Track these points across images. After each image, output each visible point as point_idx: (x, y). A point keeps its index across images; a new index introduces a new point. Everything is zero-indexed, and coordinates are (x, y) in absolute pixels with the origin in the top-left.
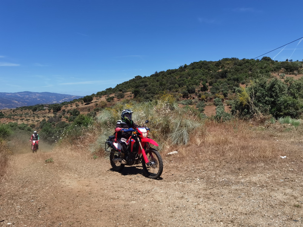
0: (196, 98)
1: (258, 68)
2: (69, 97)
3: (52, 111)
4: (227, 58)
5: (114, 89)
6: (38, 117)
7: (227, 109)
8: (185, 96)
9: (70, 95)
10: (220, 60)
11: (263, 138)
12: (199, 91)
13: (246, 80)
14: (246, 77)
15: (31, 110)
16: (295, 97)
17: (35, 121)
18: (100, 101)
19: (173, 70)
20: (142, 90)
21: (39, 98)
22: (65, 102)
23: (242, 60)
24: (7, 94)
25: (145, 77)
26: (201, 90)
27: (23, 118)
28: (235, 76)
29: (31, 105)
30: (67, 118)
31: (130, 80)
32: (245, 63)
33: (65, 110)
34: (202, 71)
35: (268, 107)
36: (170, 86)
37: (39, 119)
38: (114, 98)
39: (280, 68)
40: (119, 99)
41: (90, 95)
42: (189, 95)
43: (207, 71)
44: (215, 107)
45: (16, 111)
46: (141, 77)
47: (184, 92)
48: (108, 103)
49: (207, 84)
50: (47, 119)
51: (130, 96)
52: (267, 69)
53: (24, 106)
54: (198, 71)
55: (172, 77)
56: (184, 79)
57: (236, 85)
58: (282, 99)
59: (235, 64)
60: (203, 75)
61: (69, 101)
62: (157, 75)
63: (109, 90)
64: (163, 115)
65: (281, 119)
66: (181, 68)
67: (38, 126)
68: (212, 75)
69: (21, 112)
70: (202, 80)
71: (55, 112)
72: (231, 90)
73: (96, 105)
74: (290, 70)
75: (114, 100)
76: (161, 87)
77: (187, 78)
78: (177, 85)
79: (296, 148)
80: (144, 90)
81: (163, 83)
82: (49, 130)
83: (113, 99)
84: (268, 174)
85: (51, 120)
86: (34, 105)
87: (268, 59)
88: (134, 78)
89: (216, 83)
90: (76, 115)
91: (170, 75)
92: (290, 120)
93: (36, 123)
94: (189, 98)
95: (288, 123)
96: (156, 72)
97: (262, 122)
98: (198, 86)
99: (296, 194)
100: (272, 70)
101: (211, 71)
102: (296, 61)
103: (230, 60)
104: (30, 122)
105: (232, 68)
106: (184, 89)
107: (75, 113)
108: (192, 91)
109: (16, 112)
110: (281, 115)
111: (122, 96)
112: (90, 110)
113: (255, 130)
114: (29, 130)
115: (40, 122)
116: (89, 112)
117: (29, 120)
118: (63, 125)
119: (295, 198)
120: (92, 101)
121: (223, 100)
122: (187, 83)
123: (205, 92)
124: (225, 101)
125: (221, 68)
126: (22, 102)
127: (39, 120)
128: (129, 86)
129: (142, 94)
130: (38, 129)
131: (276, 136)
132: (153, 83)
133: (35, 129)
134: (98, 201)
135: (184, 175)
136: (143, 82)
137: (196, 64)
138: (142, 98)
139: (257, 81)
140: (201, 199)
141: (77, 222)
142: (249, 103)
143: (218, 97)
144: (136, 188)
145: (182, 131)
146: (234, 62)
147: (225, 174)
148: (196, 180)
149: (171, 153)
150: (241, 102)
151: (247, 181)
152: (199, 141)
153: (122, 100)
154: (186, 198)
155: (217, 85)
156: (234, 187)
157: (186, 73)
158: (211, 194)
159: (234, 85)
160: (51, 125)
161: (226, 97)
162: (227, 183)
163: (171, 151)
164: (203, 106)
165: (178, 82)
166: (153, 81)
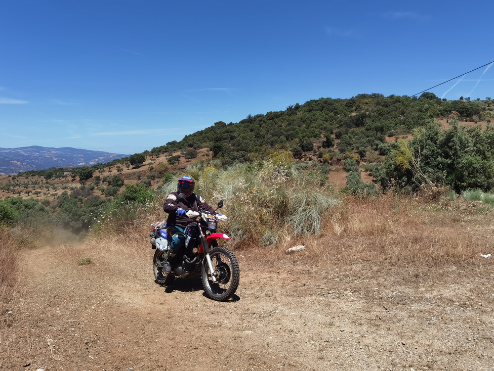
0: (315, 158)
2: (105, 156)
3: (78, 178)
4: (364, 94)
5: (180, 142)
6: (55, 189)
7: (365, 176)
8: (297, 155)
9: (108, 153)
10: (353, 97)
12: (319, 147)
13: (395, 130)
14: (396, 125)
15: (42, 177)
16: (485, 158)
17: (49, 195)
18: (157, 162)
19: (276, 112)
20: (227, 145)
21: (56, 157)
22: (98, 165)
23: (389, 97)
24: (3, 151)
25: (231, 124)
26: (322, 146)
27: (30, 189)
28: (378, 124)
29: (43, 169)
30: (103, 190)
31: (206, 129)
32: (395, 103)
33: (99, 177)
34: (324, 114)
35: (443, 174)
36: (272, 140)
37: (56, 192)
38: (180, 157)
39: (450, 111)
40: (188, 160)
41: (141, 153)
42: (303, 154)
43: (332, 114)
44: (345, 174)
45: (17, 179)
46: (225, 124)
47: (295, 148)
48: (170, 166)
49: (333, 136)
50: (69, 192)
51: (206, 155)
52: (430, 112)
53: (31, 170)
54: (318, 114)
55: (276, 123)
56: (294, 127)
57: (379, 138)
59: (378, 104)
60: (326, 121)
61: (106, 162)
62: (250, 120)
63: (173, 145)
64: (277, 185)
65: (466, 194)
66: (290, 109)
67: (55, 204)
68: (341, 121)
69: (27, 180)
70: (325, 129)
71: (83, 181)
72: (372, 146)
73: (151, 170)
74: (466, 115)
75: (180, 161)
76: (258, 140)
77: (299, 126)
78: (283, 138)
80: (230, 145)
81: (261, 133)
82: (73, 210)
83: (178, 160)
85: (76, 194)
86: (47, 168)
87: (431, 97)
88: (213, 125)
89: (347, 134)
90: (117, 185)
91: (272, 121)
92: (482, 195)
93: (51, 199)
94: (303, 159)
95: (479, 200)
96: (250, 116)
97: (435, 197)
98: (318, 139)
101: (339, 116)
102: (476, 99)
103: (371, 96)
104: (42, 197)
105: (373, 111)
106: (295, 144)
107: (117, 182)
108: (308, 148)
110: (463, 186)
111: (193, 155)
112: (141, 178)
114: (42, 210)
115: (58, 197)
116: (139, 181)
117: (40, 193)
118: (97, 203)
120: (144, 163)
121: (358, 162)
122: (300, 135)
123: (329, 149)
124: (360, 165)
125: (355, 110)
126: (28, 163)
127: (57, 194)
128: (205, 139)
129: (225, 151)
130: (55, 208)
132: (244, 133)
133: (50, 207)
134: (185, 330)
135: (323, 286)
136: (228, 132)
137: (314, 103)
138: (227, 159)
139: (424, 130)
140: (365, 328)
141: (159, 366)
142: (412, 166)
143: (351, 158)
144: (247, 308)
145: (310, 211)
146: (376, 101)
147: (395, 283)
148: (346, 295)
149: (294, 249)
150: (399, 165)
151: (435, 296)
152: (338, 229)
153: (193, 161)
154: (338, 325)
155: (350, 137)
156: (415, 307)
157: (298, 118)
158: (380, 319)
159: (376, 139)
160: (76, 201)
161: (364, 157)
162: (401, 300)
163: (294, 245)
164: (326, 172)
165: (285, 133)
166: (245, 130)
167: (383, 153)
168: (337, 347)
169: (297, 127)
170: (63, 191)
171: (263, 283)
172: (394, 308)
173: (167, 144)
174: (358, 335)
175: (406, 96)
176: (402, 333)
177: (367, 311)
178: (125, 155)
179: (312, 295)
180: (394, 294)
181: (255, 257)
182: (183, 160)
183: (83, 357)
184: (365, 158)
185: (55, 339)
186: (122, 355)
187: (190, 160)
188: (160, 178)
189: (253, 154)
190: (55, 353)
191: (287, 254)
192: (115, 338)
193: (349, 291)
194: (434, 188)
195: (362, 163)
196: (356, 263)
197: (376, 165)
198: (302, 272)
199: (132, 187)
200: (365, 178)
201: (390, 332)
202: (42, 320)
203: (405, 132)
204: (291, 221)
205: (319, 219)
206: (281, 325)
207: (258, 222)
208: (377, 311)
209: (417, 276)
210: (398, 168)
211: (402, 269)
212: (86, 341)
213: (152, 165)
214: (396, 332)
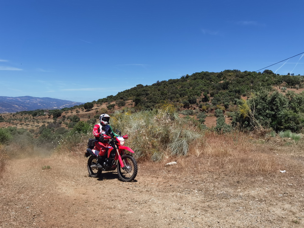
0: (197, 108)
1: (259, 81)
3: (52, 116)
4: (229, 70)
5: (115, 96)
6: (38, 122)
7: (228, 120)
8: (186, 106)
9: (71, 102)
10: (221, 72)
11: (263, 151)
12: (200, 102)
13: (247, 92)
14: (248, 89)
15: (31, 115)
16: (296, 111)
17: (34, 126)
18: (100, 108)
19: (174, 79)
20: (144, 98)
21: (40, 103)
22: (65, 108)
23: (244, 72)
24: (8, 98)
25: (147, 86)
26: (202, 101)
27: (22, 122)
28: (237, 88)
29: (31, 110)
30: (67, 124)
31: (132, 89)
32: (247, 75)
33: (65, 116)
34: (203, 81)
35: (269, 121)
36: (171, 96)
37: (38, 125)
38: (114, 105)
39: (282, 82)
40: (119, 107)
41: (91, 102)
42: (190, 106)
43: (209, 81)
44: (215, 119)
46: (143, 86)
47: (185, 102)
48: (108, 110)
49: (209, 95)
50: (46, 125)
51: (131, 104)
52: (269, 82)
53: (24, 110)
54: (200, 81)
55: (174, 86)
56: (185, 89)
57: (237, 97)
58: (282, 113)
59: (237, 76)
60: (205, 86)
61: (70, 107)
62: (158, 84)
63: (111, 98)
64: (163, 124)
65: (281, 133)
66: (183, 78)
67: (38, 132)
68: (214, 86)
69: (21, 117)
70: (204, 90)
71: (55, 118)
72: (233, 101)
73: (96, 112)
74: (291, 84)
76: (163, 96)
77: (188, 88)
78: (178, 95)
79: (295, 162)
80: (145, 99)
81: (165, 92)
82: (48, 136)
83: (113, 107)
84: (267, 188)
85: (50, 126)
86: (34, 109)
87: (270, 73)
88: (136, 86)
89: (217, 94)
90: (76, 121)
91: (171, 85)
92: (291, 134)
93: (35, 128)
94: (190, 109)
95: (289, 137)
96: (158, 82)
97: (262, 135)
98: (199, 97)
99: (294, 209)
100: (274, 84)
101: (213, 83)
102: (298, 75)
103: (232, 71)
104: (30, 127)
105: (234, 80)
106: (185, 99)
107: (75, 119)
108: (193, 102)
109: (16, 117)
110: (282, 128)
111: (123, 104)
112: (90, 117)
113: (255, 142)
115: (40, 127)
116: (89, 119)
117: (29, 125)
118: (63, 132)
119: (294, 214)
120: (93, 108)
121: (224, 111)
122: (189, 94)
123: (206, 103)
125: (223, 79)
126: (23, 106)
127: (39, 126)
128: (131, 94)
129: (143, 102)
130: (38, 134)
131: (276, 150)
132: (154, 92)
133: (34, 134)
135: (182, 186)
136: (144, 91)
137: (198, 75)
138: (143, 107)
142: (250, 115)
143: (220, 109)
145: (182, 141)
146: (235, 74)
147: (224, 186)
148: (194, 192)
151: (245, 194)
153: (123, 108)
155: (219, 96)
156: (232, 200)
157: (188, 83)
159: (235, 97)
160: (50, 131)
162: (225, 196)
164: (204, 117)
165: (179, 92)
166: (155, 90)
169: (187, 89)
170: (43, 124)
173: (107, 97)
175: (255, 72)
178: (82, 103)
179: (173, 191)
180: (222, 192)
181: (147, 168)
182: (116, 107)
184: (228, 109)
187: (121, 107)
189: (159, 104)
193: (196, 190)
194: (262, 129)
195: (226, 112)
196: (205, 173)
198: (172, 178)
200: (228, 121)
211: (231, 178)
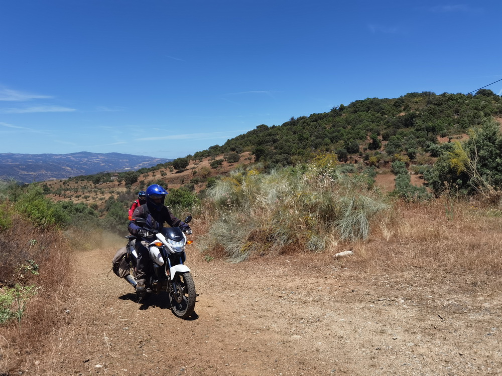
0: (361, 160)
1: (470, 108)
2: (149, 160)
3: (124, 183)
4: (414, 93)
5: (223, 146)
6: (103, 193)
7: (416, 179)
8: (342, 157)
9: (152, 158)
10: (401, 97)
12: (365, 149)
13: (448, 129)
14: (449, 124)
15: (91, 182)
17: (97, 199)
18: (200, 166)
19: (320, 114)
20: (270, 148)
21: (103, 162)
22: (143, 169)
23: (441, 95)
24: (54, 157)
25: (274, 127)
26: (369, 148)
27: (80, 193)
28: (430, 124)
29: (91, 174)
31: (249, 133)
32: (447, 101)
33: (143, 181)
34: (370, 115)
36: (316, 142)
38: (222, 161)
40: (230, 164)
41: (184, 157)
42: (349, 157)
43: (379, 115)
44: (393, 177)
46: (267, 127)
47: (340, 151)
48: (213, 170)
49: (380, 138)
50: (116, 197)
51: (249, 159)
52: (487, 110)
53: (80, 175)
54: (364, 115)
55: (320, 125)
56: (339, 129)
57: (430, 139)
59: (429, 102)
60: (373, 122)
61: (150, 167)
62: (293, 123)
63: (215, 150)
66: (334, 111)
67: (103, 207)
68: (388, 122)
69: (76, 185)
70: (371, 130)
71: (129, 185)
72: (423, 147)
73: (194, 174)
75: (223, 166)
76: (301, 143)
77: (344, 128)
78: (327, 140)
80: (273, 148)
81: (304, 136)
82: (119, 213)
83: (221, 164)
85: (122, 198)
86: (95, 173)
87: (488, 94)
88: (256, 128)
89: (395, 135)
91: (315, 123)
93: (99, 203)
94: (348, 162)
96: (292, 119)
98: (364, 141)
101: (386, 116)
103: (421, 95)
104: (91, 201)
105: (423, 110)
106: (340, 146)
108: (354, 150)
109: (68, 185)
111: (236, 159)
112: (184, 182)
114: (91, 213)
115: (106, 201)
116: (183, 185)
117: (89, 197)
120: (187, 167)
121: (407, 165)
122: (345, 137)
123: (375, 151)
125: (404, 110)
126: (78, 168)
127: (104, 198)
128: (247, 142)
129: (267, 155)
130: (103, 211)
132: (287, 136)
133: (98, 211)
134: (234, 333)
135: (373, 293)
136: (270, 135)
137: (359, 104)
138: (269, 162)
139: (481, 130)
140: (419, 337)
141: (209, 367)
142: (468, 168)
143: (399, 160)
144: (294, 313)
145: (357, 216)
146: (427, 99)
147: (449, 292)
148: (398, 302)
149: (341, 254)
150: (454, 167)
151: (495, 305)
152: (387, 234)
153: (236, 165)
154: (389, 333)
155: (397, 138)
156: (472, 316)
157: (343, 120)
158: (435, 328)
159: (427, 139)
160: (122, 205)
161: (413, 159)
162: (458, 309)
163: (342, 250)
164: (373, 175)
165: (329, 135)
166: (288, 133)
167: (434, 154)
168: (389, 355)
169: (341, 128)
170: (110, 195)
171: (310, 288)
172: (451, 317)
173: (209, 148)
174: (411, 344)
175: (461, 94)
176: (459, 343)
177: (421, 320)
178: (168, 160)
179: (361, 301)
180: (450, 302)
181: (302, 262)
182: (225, 164)
183: (138, 355)
184: (415, 160)
185: (111, 337)
186: (174, 354)
187: (232, 164)
188: (203, 182)
189: (296, 157)
190: (111, 351)
191: (335, 260)
192: (167, 338)
193: (400, 299)
194: (492, 192)
195: (411, 166)
196: (408, 270)
197: (427, 167)
198: (350, 278)
199: (177, 191)
200: (416, 181)
201: (446, 342)
202: (98, 319)
203: (459, 132)
204: (337, 225)
205: (367, 224)
206: (330, 331)
207: (303, 227)
208: (432, 320)
209: (475, 284)
210: (452, 171)
211: (459, 277)
212: (140, 340)
213: (195, 170)
214: (453, 342)
